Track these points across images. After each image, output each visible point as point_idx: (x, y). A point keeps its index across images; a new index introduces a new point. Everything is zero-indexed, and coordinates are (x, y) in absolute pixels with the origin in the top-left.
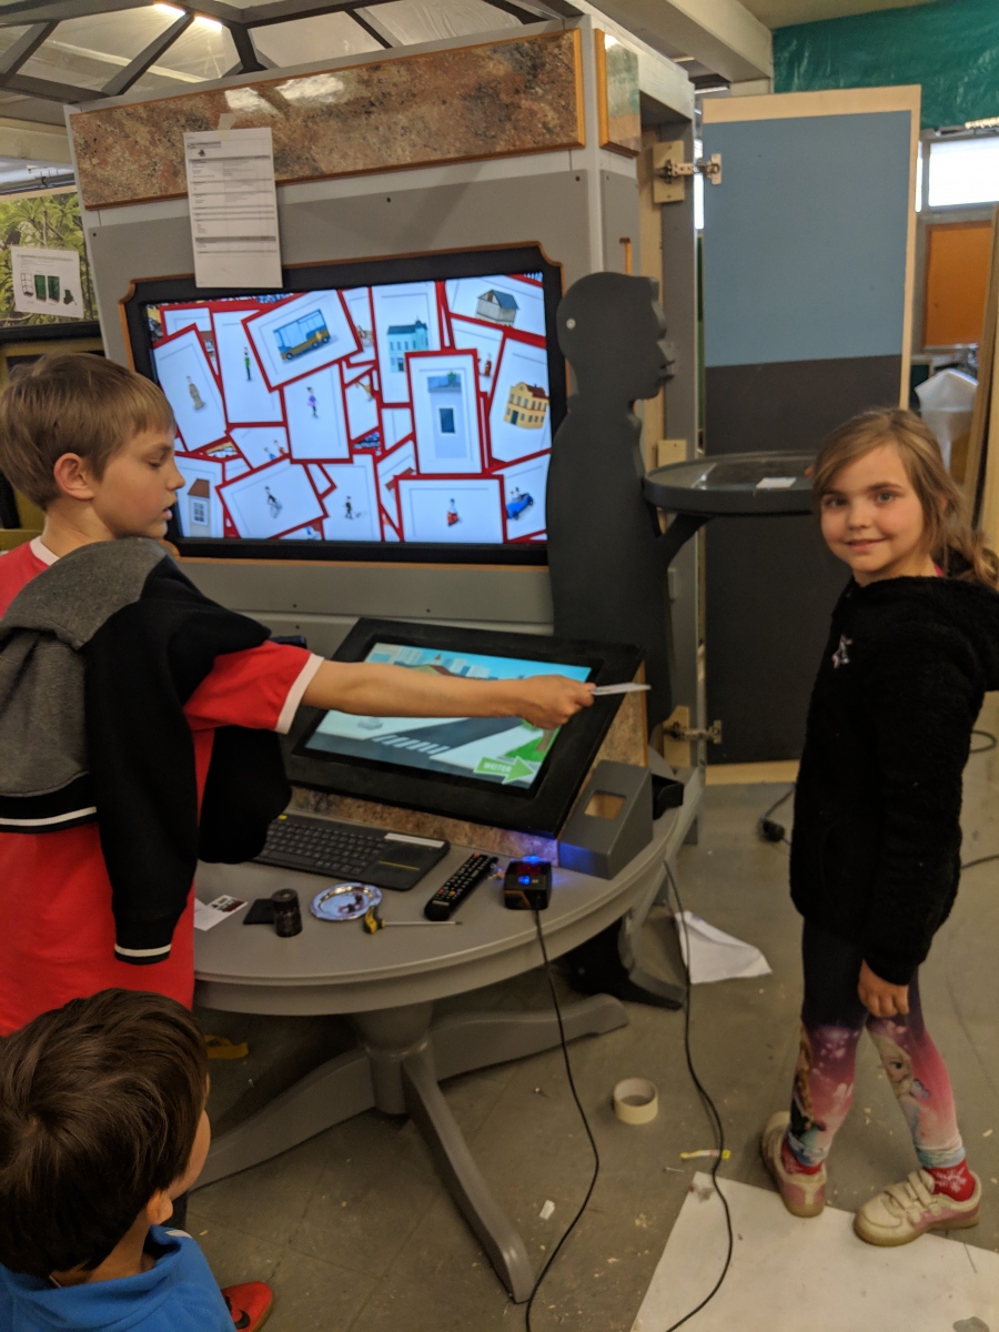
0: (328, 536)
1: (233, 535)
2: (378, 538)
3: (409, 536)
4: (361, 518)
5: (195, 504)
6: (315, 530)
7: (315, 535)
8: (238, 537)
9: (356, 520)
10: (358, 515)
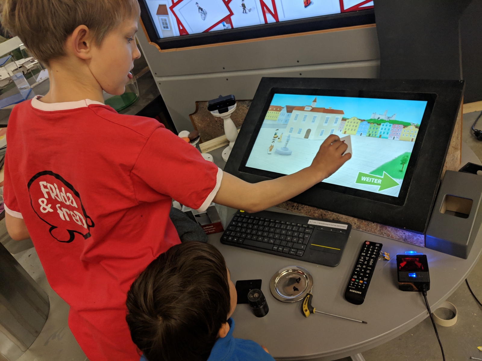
0: (235, 25)
1: (184, 34)
2: (263, 22)
3: (281, 18)
4: (251, 12)
5: (162, 19)
6: (227, 23)
7: (228, 26)
8: (187, 34)
9: (249, 13)
10: (250, 10)
